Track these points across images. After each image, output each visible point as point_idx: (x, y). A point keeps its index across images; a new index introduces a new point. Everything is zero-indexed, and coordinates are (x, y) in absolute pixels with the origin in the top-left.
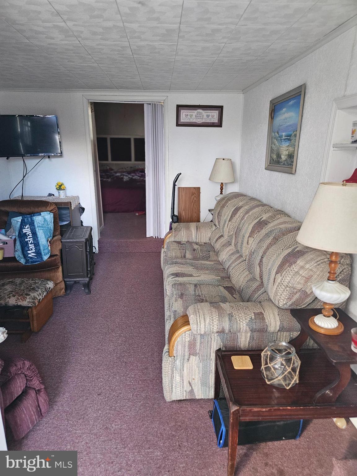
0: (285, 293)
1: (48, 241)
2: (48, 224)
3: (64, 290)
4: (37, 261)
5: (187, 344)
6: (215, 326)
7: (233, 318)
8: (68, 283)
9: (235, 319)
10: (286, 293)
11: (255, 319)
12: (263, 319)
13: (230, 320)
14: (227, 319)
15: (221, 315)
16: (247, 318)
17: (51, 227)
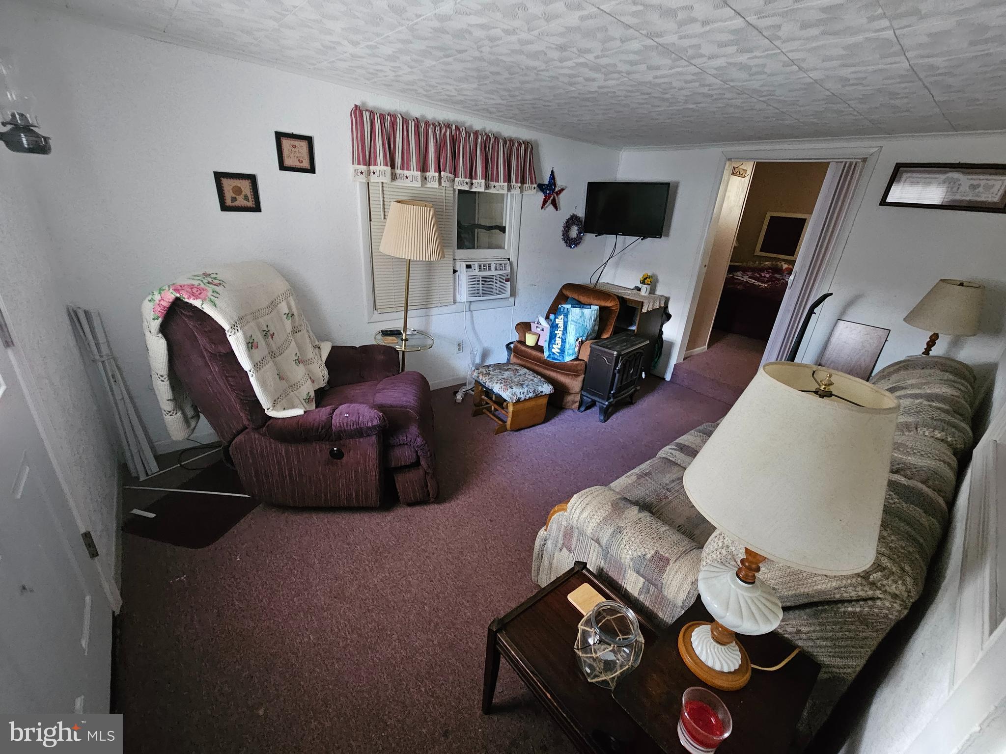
0: (714, 556)
1: (577, 340)
2: (584, 320)
3: (577, 404)
4: (557, 359)
5: (562, 529)
6: (590, 528)
7: (618, 536)
8: (585, 398)
9: (620, 540)
10: (717, 556)
11: (650, 561)
12: (662, 570)
13: (613, 535)
14: (610, 531)
15: (606, 520)
16: (638, 550)
17: (588, 326)
